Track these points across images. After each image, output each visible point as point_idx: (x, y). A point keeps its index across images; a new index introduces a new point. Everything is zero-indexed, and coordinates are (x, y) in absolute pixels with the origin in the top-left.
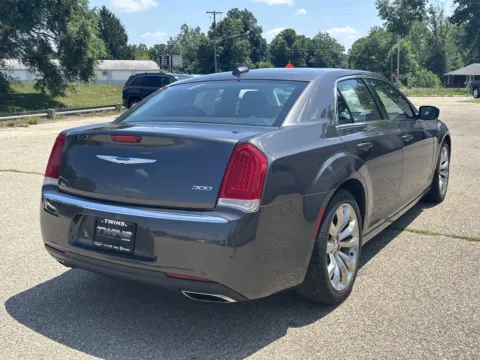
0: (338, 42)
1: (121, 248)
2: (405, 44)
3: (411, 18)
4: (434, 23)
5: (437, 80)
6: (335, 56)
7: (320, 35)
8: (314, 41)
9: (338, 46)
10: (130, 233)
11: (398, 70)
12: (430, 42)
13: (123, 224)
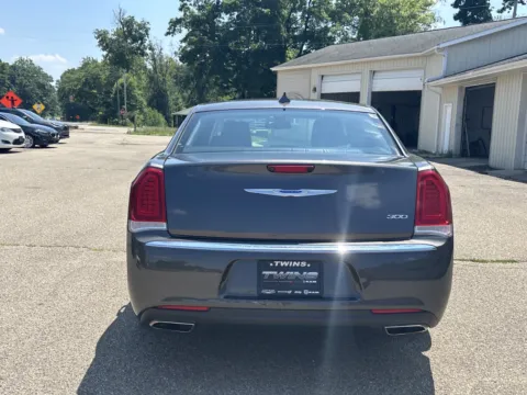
0: (45, 71)
1: (306, 292)
2: (131, 79)
3: (133, 52)
4: (154, 60)
5: (162, 119)
6: (42, 86)
7: (21, 61)
8: (14, 67)
9: (45, 76)
10: (316, 274)
11: (125, 107)
12: (151, 79)
13: (304, 264)
